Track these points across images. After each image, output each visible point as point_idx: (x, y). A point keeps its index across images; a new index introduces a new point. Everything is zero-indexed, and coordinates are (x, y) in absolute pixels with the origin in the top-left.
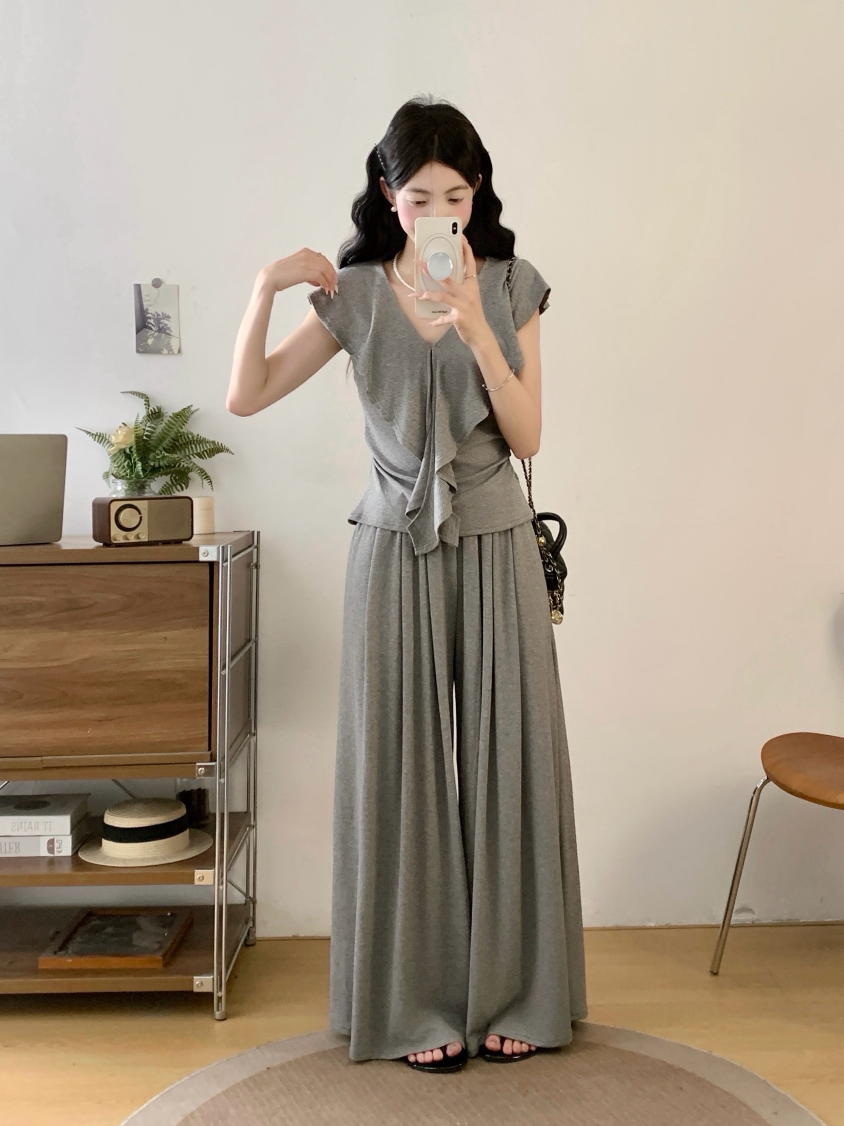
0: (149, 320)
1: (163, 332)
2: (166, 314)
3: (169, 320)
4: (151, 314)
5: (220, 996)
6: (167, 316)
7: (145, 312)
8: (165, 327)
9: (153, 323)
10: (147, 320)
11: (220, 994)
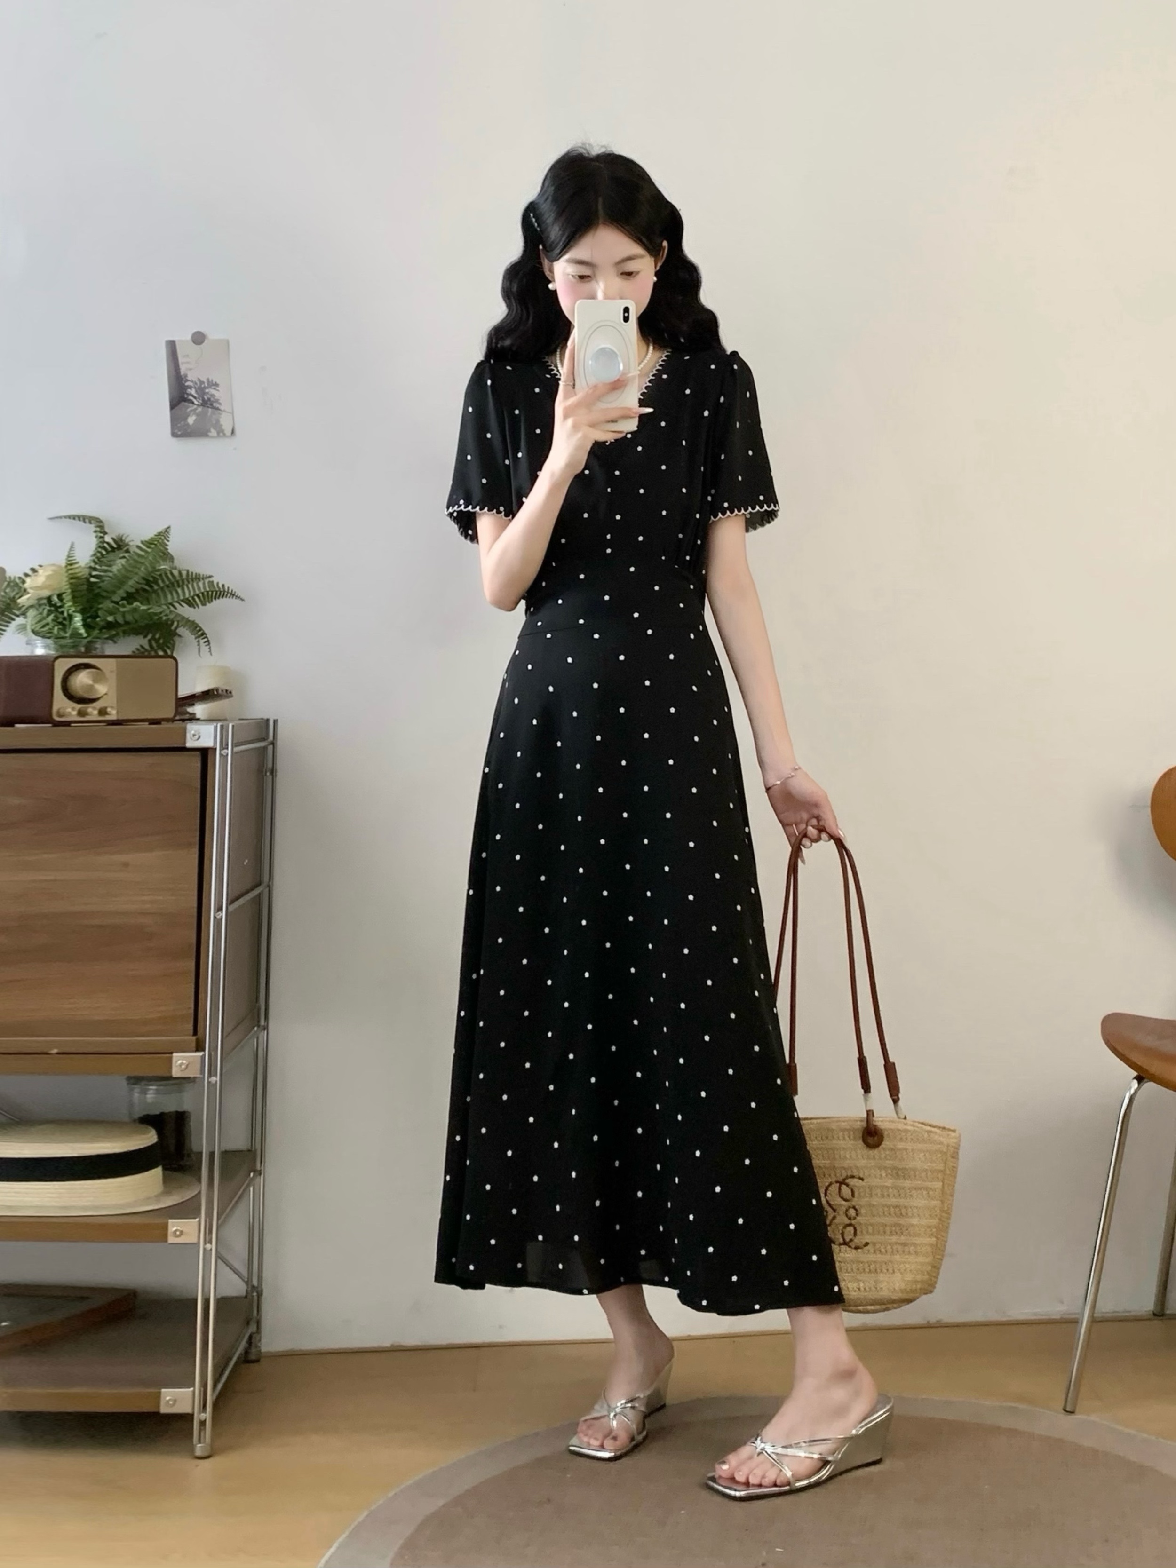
0: (189, 391)
1: (209, 406)
2: (212, 380)
3: (217, 388)
4: (192, 381)
5: (203, 1419)
6: (214, 383)
7: (182, 379)
8: (212, 399)
9: (196, 395)
10: (186, 390)
11: (203, 1416)
